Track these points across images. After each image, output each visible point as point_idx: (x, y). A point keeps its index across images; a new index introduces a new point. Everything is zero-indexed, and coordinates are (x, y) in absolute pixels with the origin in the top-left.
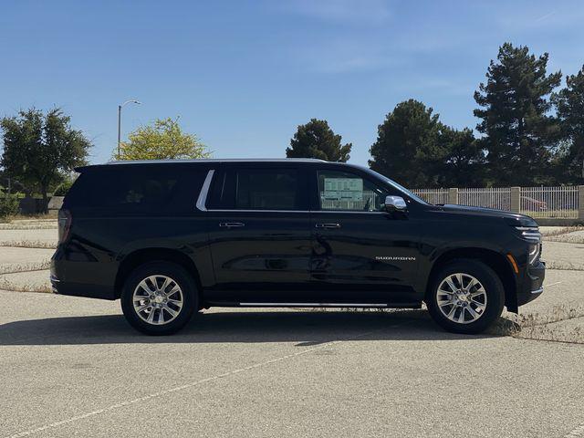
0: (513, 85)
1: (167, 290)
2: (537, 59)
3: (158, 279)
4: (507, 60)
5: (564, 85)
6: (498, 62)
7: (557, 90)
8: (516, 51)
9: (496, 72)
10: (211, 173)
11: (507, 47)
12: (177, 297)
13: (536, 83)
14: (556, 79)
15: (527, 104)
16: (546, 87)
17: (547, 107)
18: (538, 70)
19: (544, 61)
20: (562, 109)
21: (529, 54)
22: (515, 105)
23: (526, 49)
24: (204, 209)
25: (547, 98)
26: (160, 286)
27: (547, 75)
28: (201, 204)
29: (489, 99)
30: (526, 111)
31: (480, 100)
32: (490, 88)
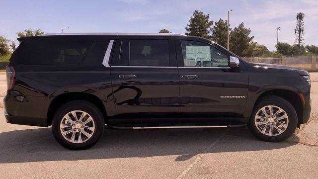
0: (198, 25)
1: (84, 120)
2: (206, 16)
3: (77, 113)
4: (196, 16)
5: (214, 25)
6: (193, 17)
7: (212, 27)
8: (199, 13)
9: (193, 20)
10: (112, 42)
11: (196, 12)
12: (90, 124)
13: (205, 24)
14: (211, 23)
15: (203, 31)
16: (208, 26)
17: (209, 32)
18: (206, 20)
19: (208, 17)
20: (214, 33)
21: (203, 14)
22: (198, 31)
23: (202, 13)
24: (108, 66)
25: (209, 29)
26: (79, 117)
27: (209, 22)
28: (106, 62)
29: (190, 29)
30: (202, 33)
31: (187, 30)
32: (191, 25)
